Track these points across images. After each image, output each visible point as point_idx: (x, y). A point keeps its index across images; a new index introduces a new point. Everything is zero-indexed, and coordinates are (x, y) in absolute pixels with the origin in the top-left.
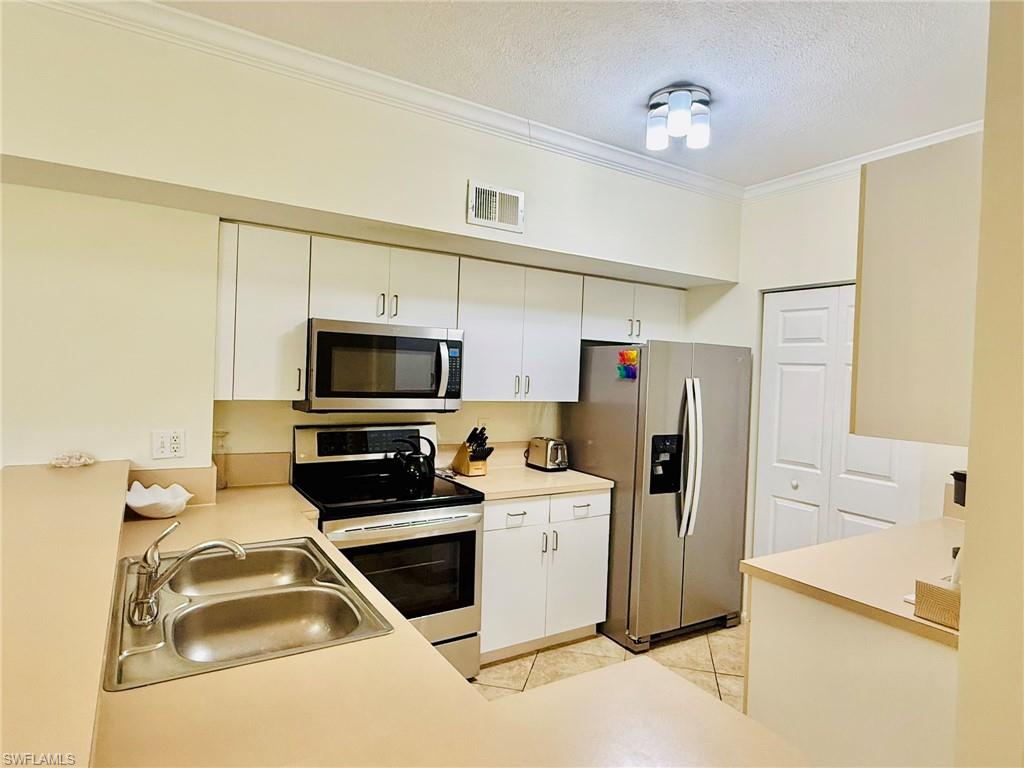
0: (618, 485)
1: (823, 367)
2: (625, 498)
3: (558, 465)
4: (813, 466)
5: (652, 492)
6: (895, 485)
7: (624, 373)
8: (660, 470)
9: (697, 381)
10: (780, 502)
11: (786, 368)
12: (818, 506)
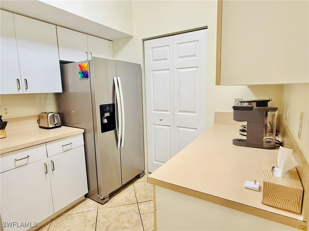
0: (87, 131)
1: (168, 71)
2: (90, 137)
3: (55, 125)
4: (167, 111)
5: (102, 132)
6: (196, 114)
7: (83, 75)
8: (106, 121)
9: (119, 78)
10: (156, 126)
11: (155, 72)
12: (170, 126)
